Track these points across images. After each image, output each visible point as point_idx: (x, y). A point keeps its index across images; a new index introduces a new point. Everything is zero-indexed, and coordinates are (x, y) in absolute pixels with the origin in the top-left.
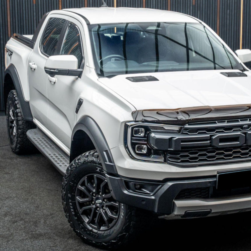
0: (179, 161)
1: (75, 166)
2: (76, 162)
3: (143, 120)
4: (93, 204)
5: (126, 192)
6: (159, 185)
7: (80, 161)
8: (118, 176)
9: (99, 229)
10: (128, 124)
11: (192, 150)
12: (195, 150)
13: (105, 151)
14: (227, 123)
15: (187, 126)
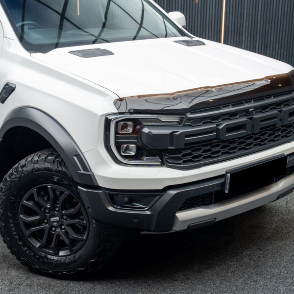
0: (181, 162)
1: (18, 176)
2: (19, 170)
3: (132, 111)
4: (46, 223)
5: (111, 208)
6: (157, 195)
7: (25, 169)
8: (99, 188)
9: (57, 254)
10: (110, 118)
11: (195, 147)
12: (198, 146)
13: (75, 156)
14: (232, 108)
15: (190, 115)
